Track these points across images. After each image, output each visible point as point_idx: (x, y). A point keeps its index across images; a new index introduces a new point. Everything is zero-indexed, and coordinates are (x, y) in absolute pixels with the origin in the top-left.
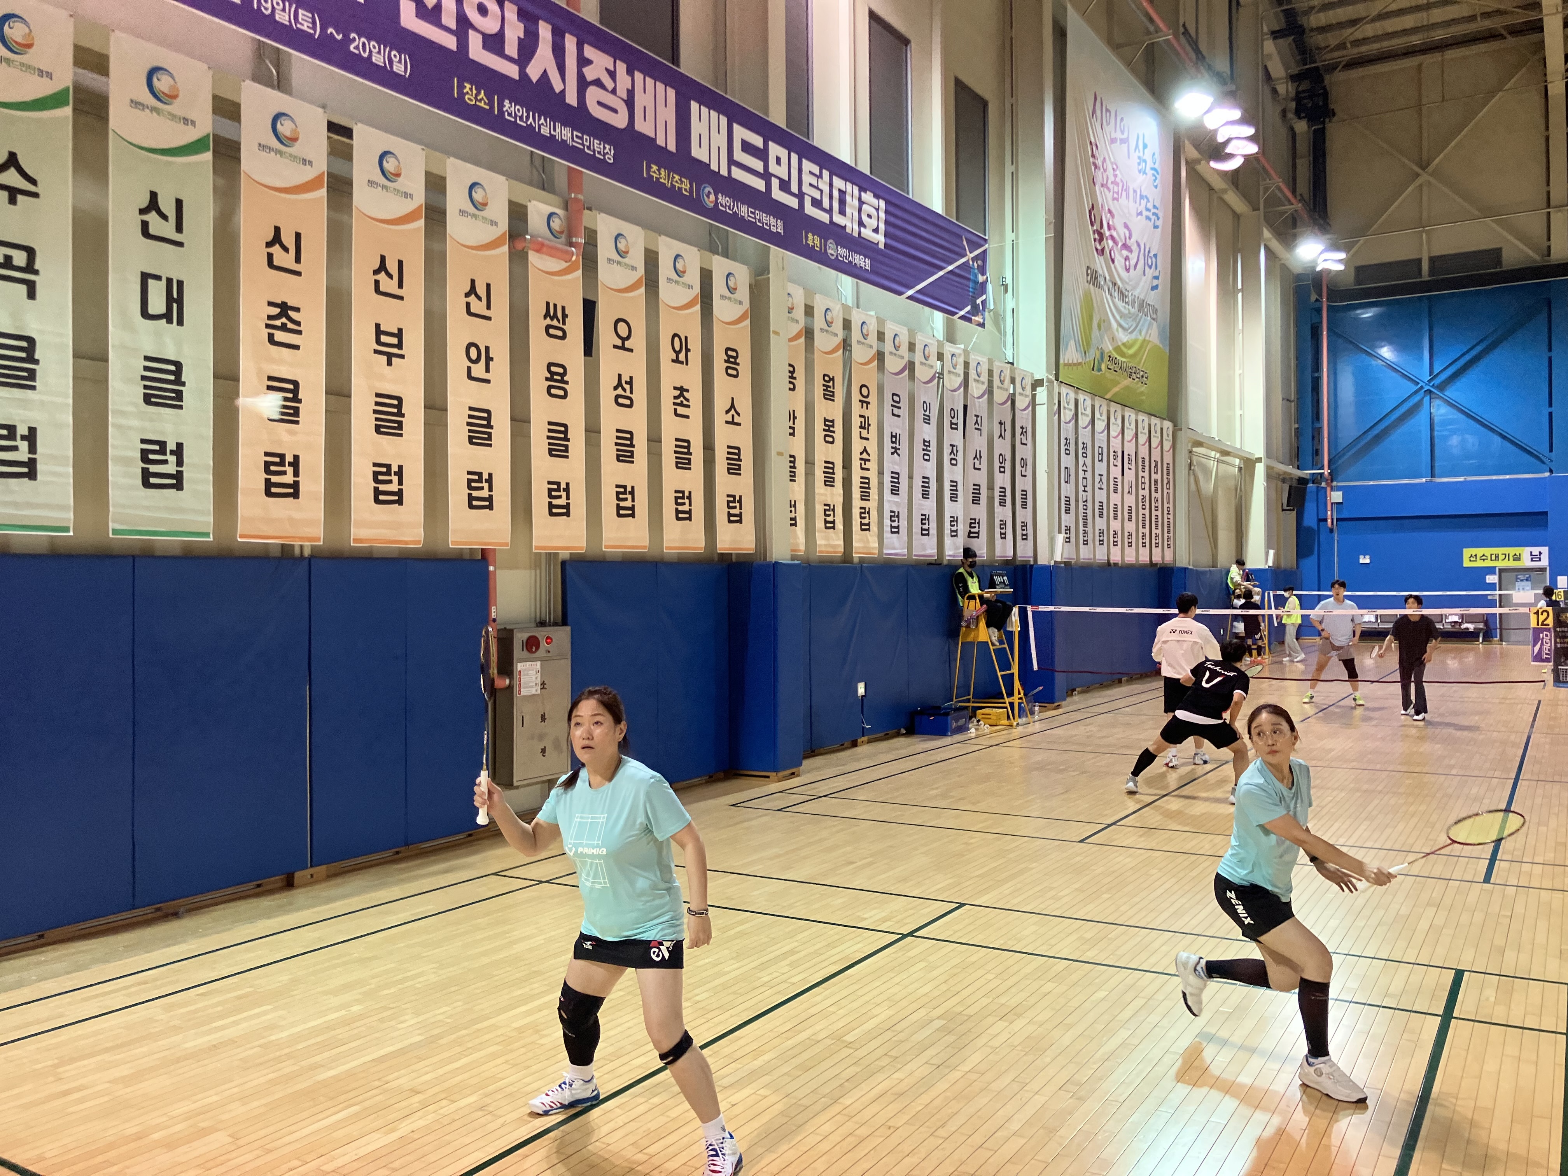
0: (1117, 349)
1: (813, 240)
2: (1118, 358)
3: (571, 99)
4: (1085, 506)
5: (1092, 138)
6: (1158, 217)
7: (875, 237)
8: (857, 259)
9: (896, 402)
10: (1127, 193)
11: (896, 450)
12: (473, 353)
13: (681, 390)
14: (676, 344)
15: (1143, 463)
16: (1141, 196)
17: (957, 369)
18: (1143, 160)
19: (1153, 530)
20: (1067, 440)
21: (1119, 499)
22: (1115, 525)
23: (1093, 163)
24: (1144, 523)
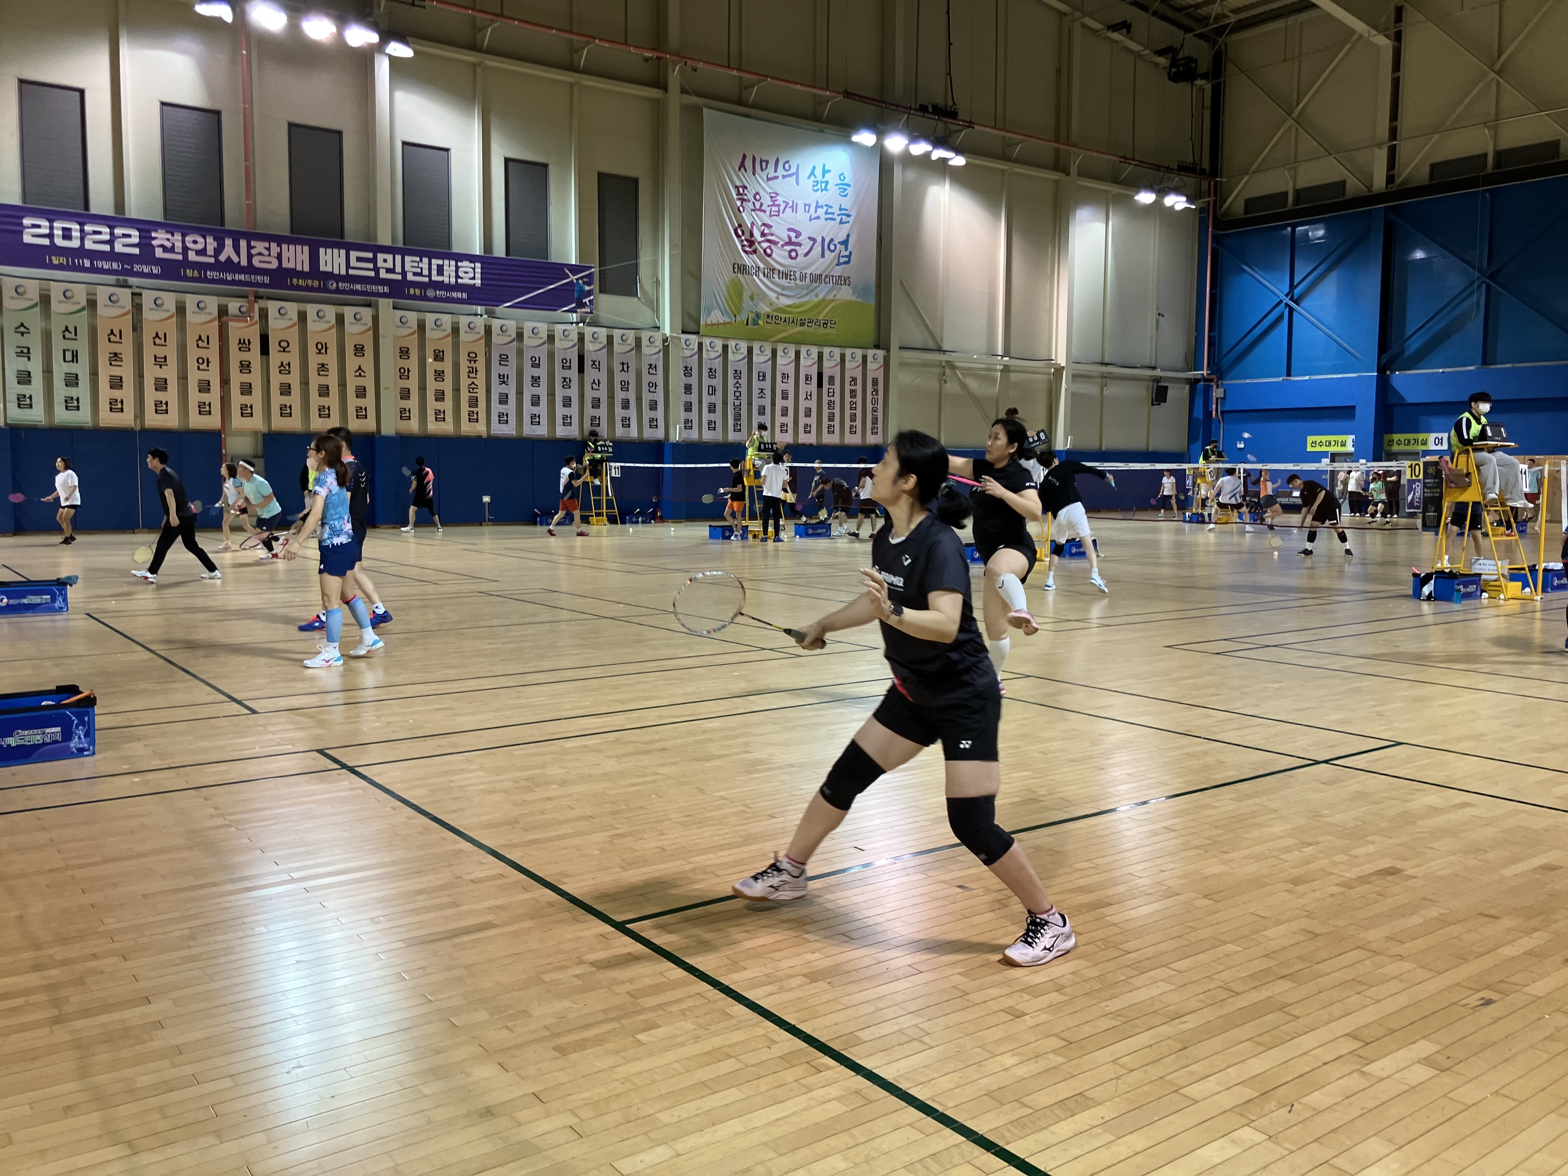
0: (779, 310)
1: (412, 291)
2: (780, 315)
3: (244, 263)
4: (738, 408)
5: (738, 183)
6: (848, 216)
7: (472, 282)
8: (454, 295)
9: (503, 358)
10: (794, 208)
11: (504, 382)
12: (201, 361)
13: (323, 365)
14: (320, 346)
15: (831, 379)
16: (817, 207)
17: (570, 338)
18: (822, 182)
19: (848, 423)
20: (711, 369)
21: (790, 403)
22: (784, 420)
23: (739, 199)
24: (831, 418)
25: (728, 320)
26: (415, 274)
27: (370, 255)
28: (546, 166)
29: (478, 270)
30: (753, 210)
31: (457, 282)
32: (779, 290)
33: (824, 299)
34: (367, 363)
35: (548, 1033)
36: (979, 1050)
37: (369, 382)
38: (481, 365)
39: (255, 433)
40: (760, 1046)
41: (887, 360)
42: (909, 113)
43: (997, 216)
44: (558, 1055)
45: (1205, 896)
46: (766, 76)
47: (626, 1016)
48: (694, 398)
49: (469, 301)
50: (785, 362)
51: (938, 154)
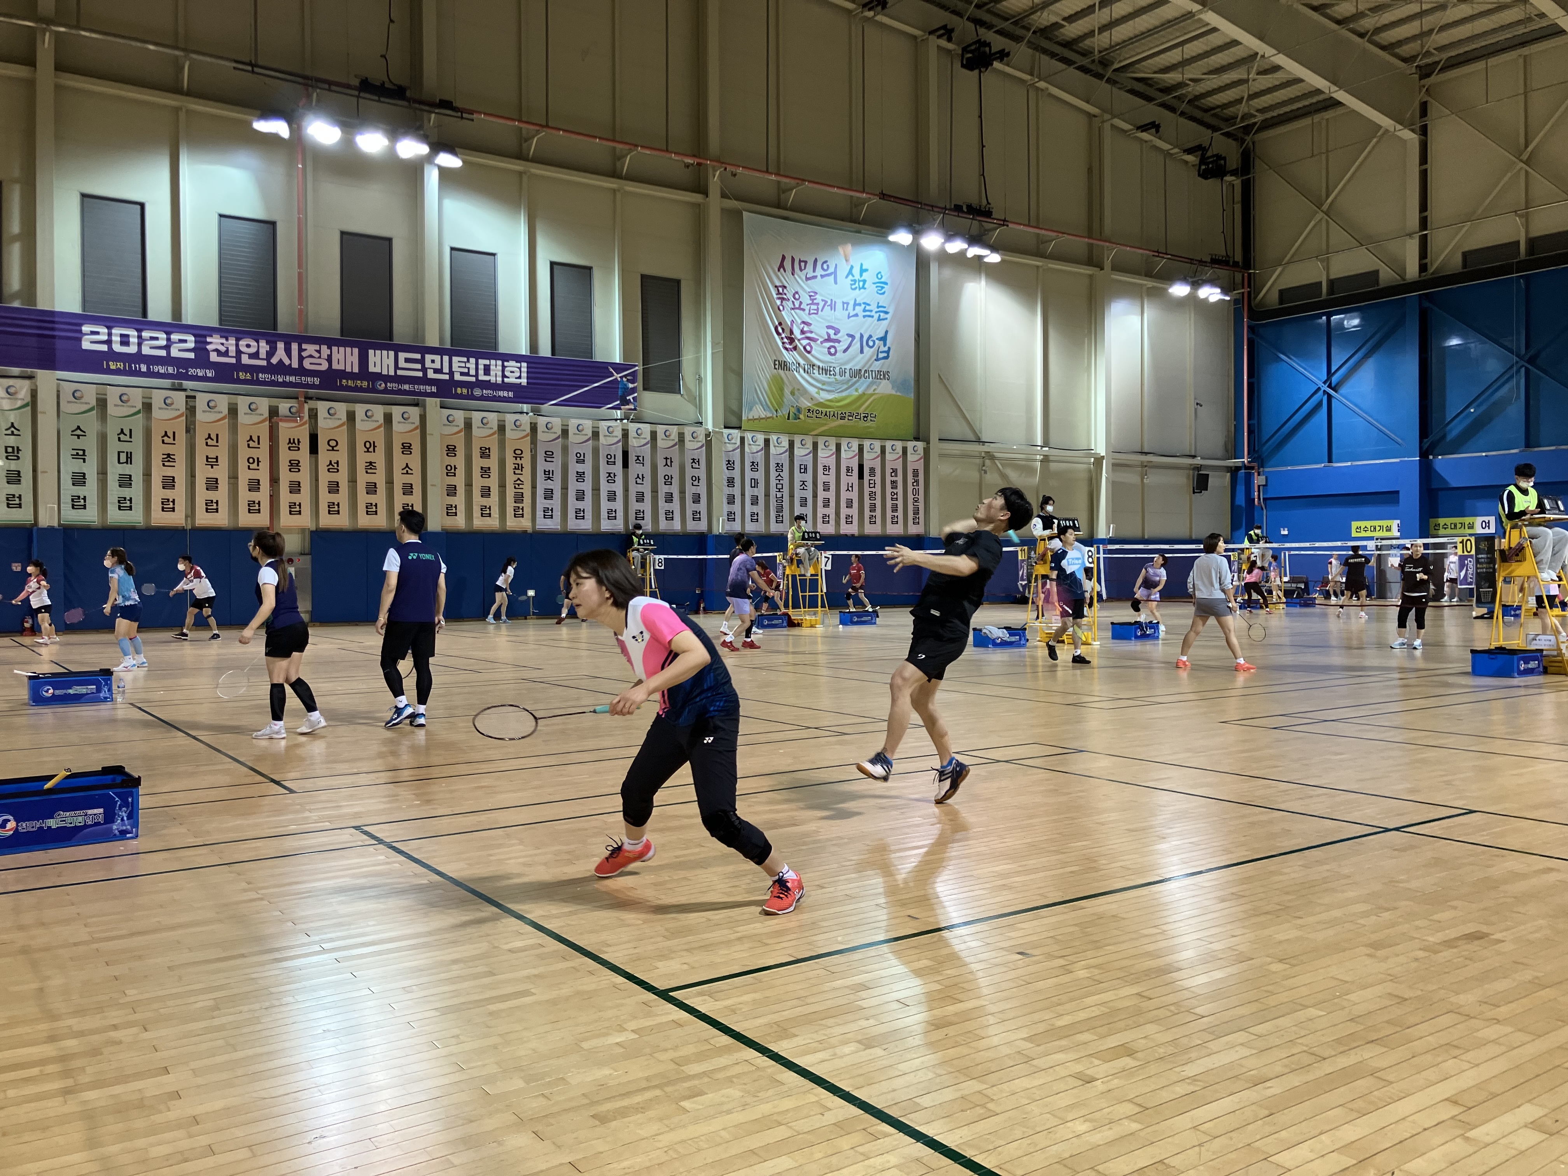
0: (820, 404)
1: (459, 390)
2: (820, 410)
3: (295, 365)
4: (780, 500)
5: (778, 284)
6: (886, 313)
7: (518, 381)
8: (501, 393)
9: (549, 455)
10: (833, 306)
11: (549, 478)
12: (251, 461)
13: (371, 463)
14: (368, 445)
15: (872, 471)
16: (855, 305)
17: (614, 434)
18: (859, 281)
19: (889, 513)
20: (753, 463)
21: (831, 495)
22: (826, 511)
23: (779, 298)
24: (873, 508)
25: (769, 415)
26: (462, 374)
27: (418, 356)
28: (590, 269)
29: (524, 370)
30: (793, 309)
31: (503, 381)
32: (820, 385)
33: (864, 394)
34: (415, 461)
35: (586, 1101)
36: (1049, 1115)
37: (415, 479)
38: (526, 462)
39: (303, 530)
40: (812, 1113)
41: (927, 451)
42: (944, 213)
43: (1033, 310)
44: (597, 1123)
45: (1281, 961)
46: (804, 180)
47: (670, 1083)
48: (737, 491)
49: (515, 400)
50: (826, 455)
51: (974, 251)
